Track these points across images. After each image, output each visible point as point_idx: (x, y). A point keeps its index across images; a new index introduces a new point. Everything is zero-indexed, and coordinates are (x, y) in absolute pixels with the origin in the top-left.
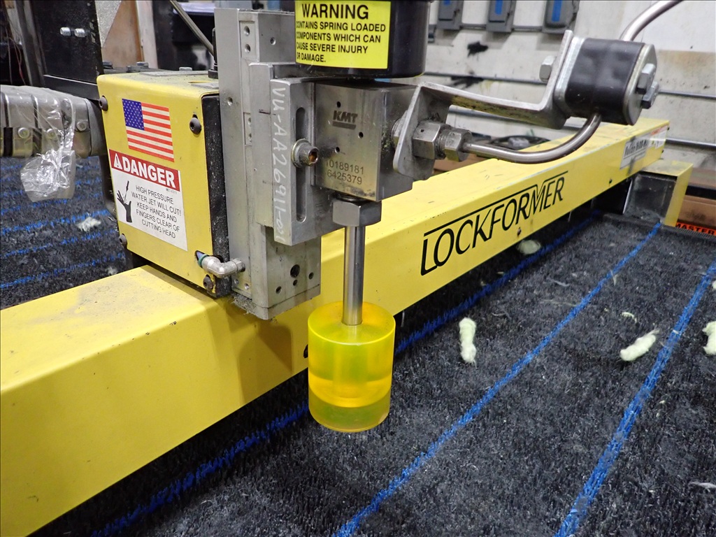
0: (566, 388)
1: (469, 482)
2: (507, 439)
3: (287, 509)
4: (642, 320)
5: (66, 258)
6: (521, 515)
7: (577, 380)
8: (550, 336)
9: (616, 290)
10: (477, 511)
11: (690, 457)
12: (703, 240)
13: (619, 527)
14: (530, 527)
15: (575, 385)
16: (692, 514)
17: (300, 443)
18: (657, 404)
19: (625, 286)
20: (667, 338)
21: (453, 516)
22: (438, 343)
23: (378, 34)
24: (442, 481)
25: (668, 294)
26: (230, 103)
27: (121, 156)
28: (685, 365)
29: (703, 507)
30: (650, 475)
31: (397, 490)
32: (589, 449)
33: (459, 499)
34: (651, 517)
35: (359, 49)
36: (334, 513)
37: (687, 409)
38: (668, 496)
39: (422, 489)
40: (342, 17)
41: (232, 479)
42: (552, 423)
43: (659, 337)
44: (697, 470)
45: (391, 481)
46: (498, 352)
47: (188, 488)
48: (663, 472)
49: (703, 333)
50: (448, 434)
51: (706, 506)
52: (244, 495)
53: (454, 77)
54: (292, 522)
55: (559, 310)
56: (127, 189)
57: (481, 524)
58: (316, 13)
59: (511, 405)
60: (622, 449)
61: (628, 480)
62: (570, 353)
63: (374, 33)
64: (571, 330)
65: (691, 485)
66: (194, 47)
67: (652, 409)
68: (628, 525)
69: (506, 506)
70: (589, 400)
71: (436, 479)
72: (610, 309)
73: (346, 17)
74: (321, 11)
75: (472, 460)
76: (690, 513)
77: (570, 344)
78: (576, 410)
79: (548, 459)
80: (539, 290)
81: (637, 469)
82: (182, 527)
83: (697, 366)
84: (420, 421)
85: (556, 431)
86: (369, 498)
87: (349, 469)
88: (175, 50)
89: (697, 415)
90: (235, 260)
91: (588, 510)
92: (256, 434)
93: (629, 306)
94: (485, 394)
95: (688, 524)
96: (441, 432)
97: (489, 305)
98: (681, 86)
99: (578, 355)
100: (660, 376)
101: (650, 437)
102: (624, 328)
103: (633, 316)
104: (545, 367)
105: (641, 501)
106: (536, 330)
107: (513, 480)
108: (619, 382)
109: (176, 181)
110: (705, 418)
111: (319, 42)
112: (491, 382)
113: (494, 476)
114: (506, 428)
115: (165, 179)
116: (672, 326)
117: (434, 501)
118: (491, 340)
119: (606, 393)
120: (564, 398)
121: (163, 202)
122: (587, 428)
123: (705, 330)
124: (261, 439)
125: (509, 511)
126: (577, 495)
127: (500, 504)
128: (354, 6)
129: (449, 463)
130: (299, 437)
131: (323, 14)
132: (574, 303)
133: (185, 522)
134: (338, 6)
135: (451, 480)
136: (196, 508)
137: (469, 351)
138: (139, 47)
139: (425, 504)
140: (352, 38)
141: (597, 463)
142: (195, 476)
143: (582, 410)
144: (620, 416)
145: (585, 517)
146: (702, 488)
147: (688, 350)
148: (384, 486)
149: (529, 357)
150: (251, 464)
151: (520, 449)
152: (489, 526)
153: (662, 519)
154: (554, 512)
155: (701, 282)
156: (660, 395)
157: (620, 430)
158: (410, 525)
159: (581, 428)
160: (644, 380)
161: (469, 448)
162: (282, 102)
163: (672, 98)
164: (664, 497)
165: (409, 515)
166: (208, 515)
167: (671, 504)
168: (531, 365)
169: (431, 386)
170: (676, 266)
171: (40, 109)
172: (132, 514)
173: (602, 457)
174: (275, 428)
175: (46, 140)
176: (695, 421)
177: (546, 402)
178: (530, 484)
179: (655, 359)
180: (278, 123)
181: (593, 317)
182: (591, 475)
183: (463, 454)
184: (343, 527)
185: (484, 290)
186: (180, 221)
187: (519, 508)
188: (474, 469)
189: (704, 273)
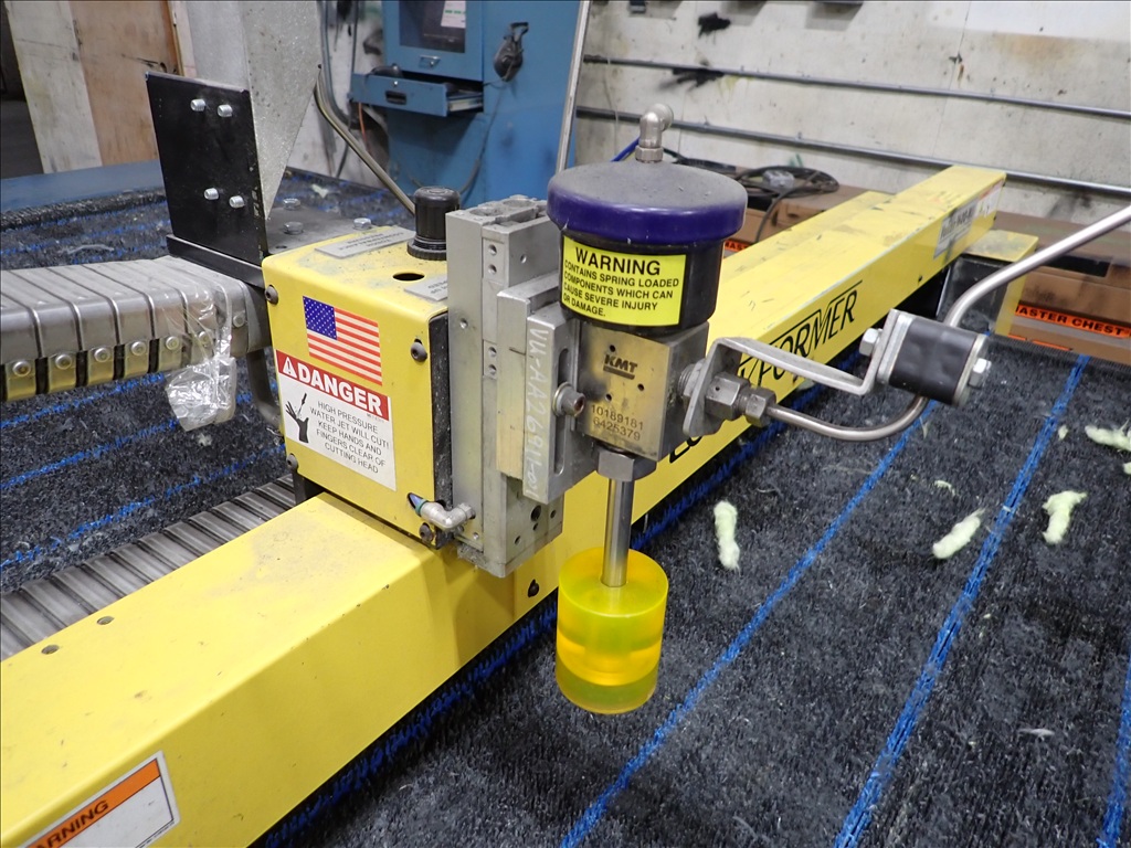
0: (861, 601)
1: (741, 743)
2: (787, 679)
3: (512, 791)
4: (962, 492)
5: (127, 417)
6: (810, 783)
7: (875, 587)
8: (837, 522)
9: (927, 445)
10: (753, 781)
11: (1021, 693)
12: (1047, 358)
13: (931, 792)
14: (821, 798)
15: (871, 595)
16: (1021, 772)
17: (516, 698)
18: (981, 619)
19: (939, 438)
20: (995, 519)
21: (724, 789)
22: (686, 540)
23: (670, 289)
24: (707, 743)
25: (998, 449)
26: (463, 325)
27: (295, 362)
28: (1017, 558)
29: (1035, 761)
30: (971, 721)
31: (650, 757)
32: (893, 687)
33: (731, 767)
34: (971, 777)
35: (647, 306)
36: (573, 794)
37: (1019, 626)
38: (992, 748)
39: (682, 754)
40: (628, 272)
41: (433, 753)
42: (844, 653)
43: (984, 520)
44: (1029, 710)
45: (642, 747)
46: (768, 549)
47: (379, 769)
48: (986, 716)
49: (1043, 510)
50: (710, 675)
51: (1039, 760)
52: (452, 774)
53: (677, 70)
54: (520, 808)
55: (849, 479)
56: (303, 402)
57: (760, 799)
58: (596, 263)
59: (789, 629)
60: (934, 687)
61: (942, 729)
62: (864, 547)
63: (666, 289)
64: (866, 512)
65: (1021, 733)
67: (974, 626)
68: (942, 789)
69: (790, 772)
70: (891, 618)
71: (699, 740)
72: (919, 476)
73: (634, 272)
74: (602, 263)
75: (743, 711)
76: (1018, 769)
77: (864, 534)
78: (874, 633)
79: (840, 705)
80: (819, 447)
81: (954, 712)
82: (381, 822)
83: (1034, 560)
84: (672, 659)
85: (849, 665)
86: (616, 771)
87: (585, 732)
89: (1031, 632)
90: (462, 506)
91: (893, 773)
92: (455, 688)
93: (944, 469)
94: (753, 614)
95: (1015, 785)
96: (700, 672)
97: (752, 475)
98: (1024, 89)
99: (876, 550)
100: (985, 579)
101: (971, 668)
102: (939, 505)
103: (950, 486)
104: (832, 571)
105: (958, 757)
106: (818, 514)
107: (797, 736)
108: (931, 588)
109: (384, 407)
110: (1041, 636)
111: (597, 294)
112: (762, 597)
113: (773, 732)
114: (784, 664)
115: (367, 403)
116: (1003, 501)
117: (699, 769)
118: (757, 532)
119: (914, 606)
120: (858, 616)
121: (361, 428)
122: (889, 659)
123: (1046, 506)
124: (463, 695)
125: (794, 779)
126: (879, 753)
127: (782, 770)
128: (644, 263)
129: (714, 716)
130: (513, 691)
131: (605, 266)
132: (869, 467)
133: (384, 814)
134: (624, 261)
135: (717, 740)
136: (394, 795)
137: (730, 554)
139: (687, 775)
140: (639, 294)
141: (904, 707)
142: (384, 751)
143: (883, 633)
144: (932, 639)
145: (889, 782)
146: (1034, 736)
147: (1022, 536)
148: (633, 753)
149: (811, 556)
150: (455, 731)
151: (804, 693)
152: (769, 800)
153: (984, 781)
154: (849, 777)
155: (1042, 427)
156: (984, 606)
157: (932, 659)
158: (672, 805)
159: (881, 659)
160: (964, 584)
161: (738, 693)
162: (544, 345)
163: (1011, 108)
164: (987, 750)
165: (668, 791)
166: (411, 805)
167: (995, 759)
168: (814, 569)
169: (681, 606)
170: (1010, 402)
171: (191, 309)
172: (312, 808)
173: (910, 700)
174: (480, 679)
175: (197, 346)
176: (1028, 642)
177: (835, 622)
178: (819, 740)
179: (979, 552)
180: (535, 366)
181: (896, 489)
182: (897, 725)
183: (731, 704)
184: (587, 812)
185: (743, 453)
186: (387, 454)
187: (806, 774)
188: (746, 723)
189: (1047, 415)
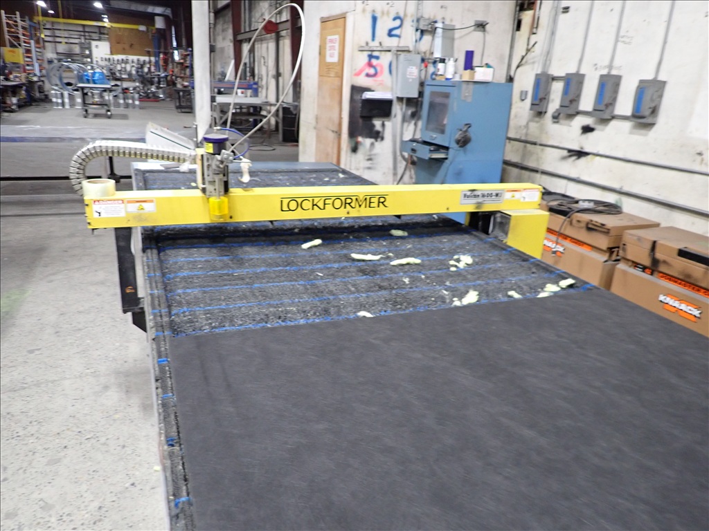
53: (570, 151)
66: (374, 119)
88: (360, 121)
138: (341, 118)
